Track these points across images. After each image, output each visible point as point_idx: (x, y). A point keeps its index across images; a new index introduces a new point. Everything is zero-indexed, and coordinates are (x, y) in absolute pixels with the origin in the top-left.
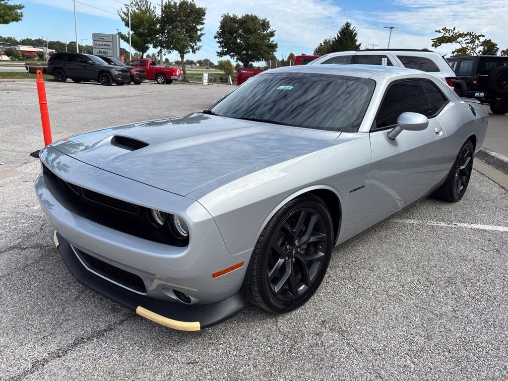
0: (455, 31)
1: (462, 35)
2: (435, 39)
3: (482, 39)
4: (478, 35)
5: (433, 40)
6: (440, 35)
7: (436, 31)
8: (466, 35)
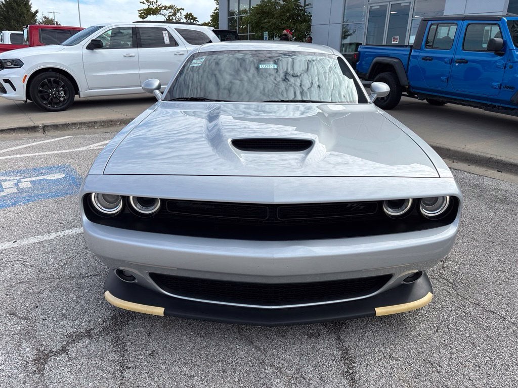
0: (157, 3)
1: (166, 8)
2: (141, 10)
3: (184, 13)
4: (179, 8)
5: (140, 11)
6: (146, 7)
7: (141, 2)
8: (169, 8)
